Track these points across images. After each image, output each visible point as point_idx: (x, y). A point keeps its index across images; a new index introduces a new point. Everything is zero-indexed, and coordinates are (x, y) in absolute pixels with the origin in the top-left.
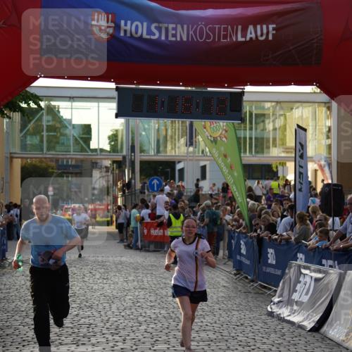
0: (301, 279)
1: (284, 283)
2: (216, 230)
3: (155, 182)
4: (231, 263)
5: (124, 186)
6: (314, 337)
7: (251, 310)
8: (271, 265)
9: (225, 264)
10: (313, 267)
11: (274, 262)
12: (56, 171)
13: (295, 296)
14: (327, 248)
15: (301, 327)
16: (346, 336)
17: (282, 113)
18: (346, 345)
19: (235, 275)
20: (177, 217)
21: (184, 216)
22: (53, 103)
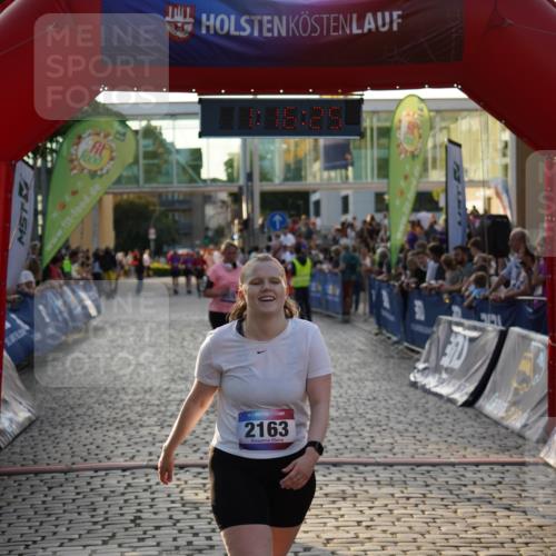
0: (452, 339)
1: (431, 344)
2: (354, 278)
3: (278, 218)
4: (373, 320)
5: (239, 223)
6: (466, 413)
7: (390, 380)
8: (419, 322)
9: (365, 321)
10: (467, 322)
11: (422, 318)
12: (158, 208)
13: (445, 362)
14: (486, 299)
15: (451, 401)
16: (506, 411)
17: (444, 124)
18: (505, 423)
19: (377, 334)
20: (303, 262)
21: (312, 260)
22: (154, 123)
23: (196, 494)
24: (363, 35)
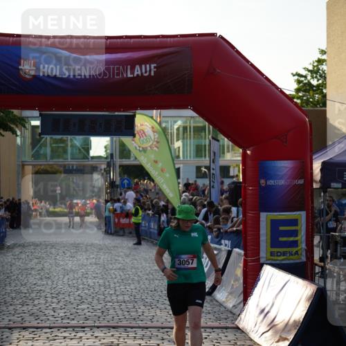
23: (27, 343)
24: (134, 78)
